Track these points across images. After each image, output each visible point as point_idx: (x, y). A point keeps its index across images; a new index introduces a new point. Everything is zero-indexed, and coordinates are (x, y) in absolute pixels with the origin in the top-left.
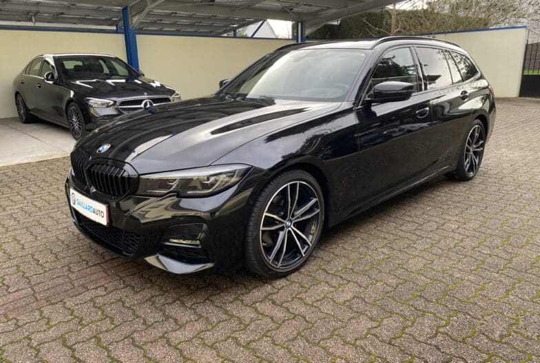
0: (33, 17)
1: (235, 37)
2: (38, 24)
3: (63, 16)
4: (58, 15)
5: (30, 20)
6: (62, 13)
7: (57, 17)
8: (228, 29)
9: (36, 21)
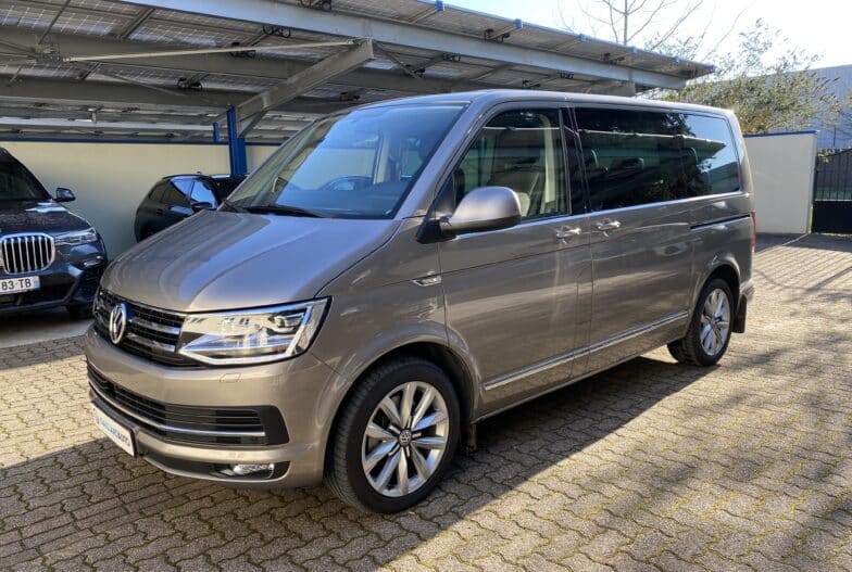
0: (94, 114)
3: (136, 112)
4: (130, 111)
6: (137, 108)
7: (128, 114)
9: (98, 120)
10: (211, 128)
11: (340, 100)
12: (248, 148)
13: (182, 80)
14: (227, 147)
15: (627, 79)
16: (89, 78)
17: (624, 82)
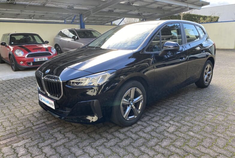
0: (32, 17)
1: (112, 25)
2: (34, 20)
3: (43, 17)
4: (41, 16)
5: (31, 18)
6: (43, 16)
7: (41, 17)
8: (109, 21)
9: (33, 19)
10: (64, 21)
11: (108, 12)
12: (85, 25)
13: (69, 6)
14: (80, 25)
15: (187, 6)
16: (45, 5)
17: (186, 7)
